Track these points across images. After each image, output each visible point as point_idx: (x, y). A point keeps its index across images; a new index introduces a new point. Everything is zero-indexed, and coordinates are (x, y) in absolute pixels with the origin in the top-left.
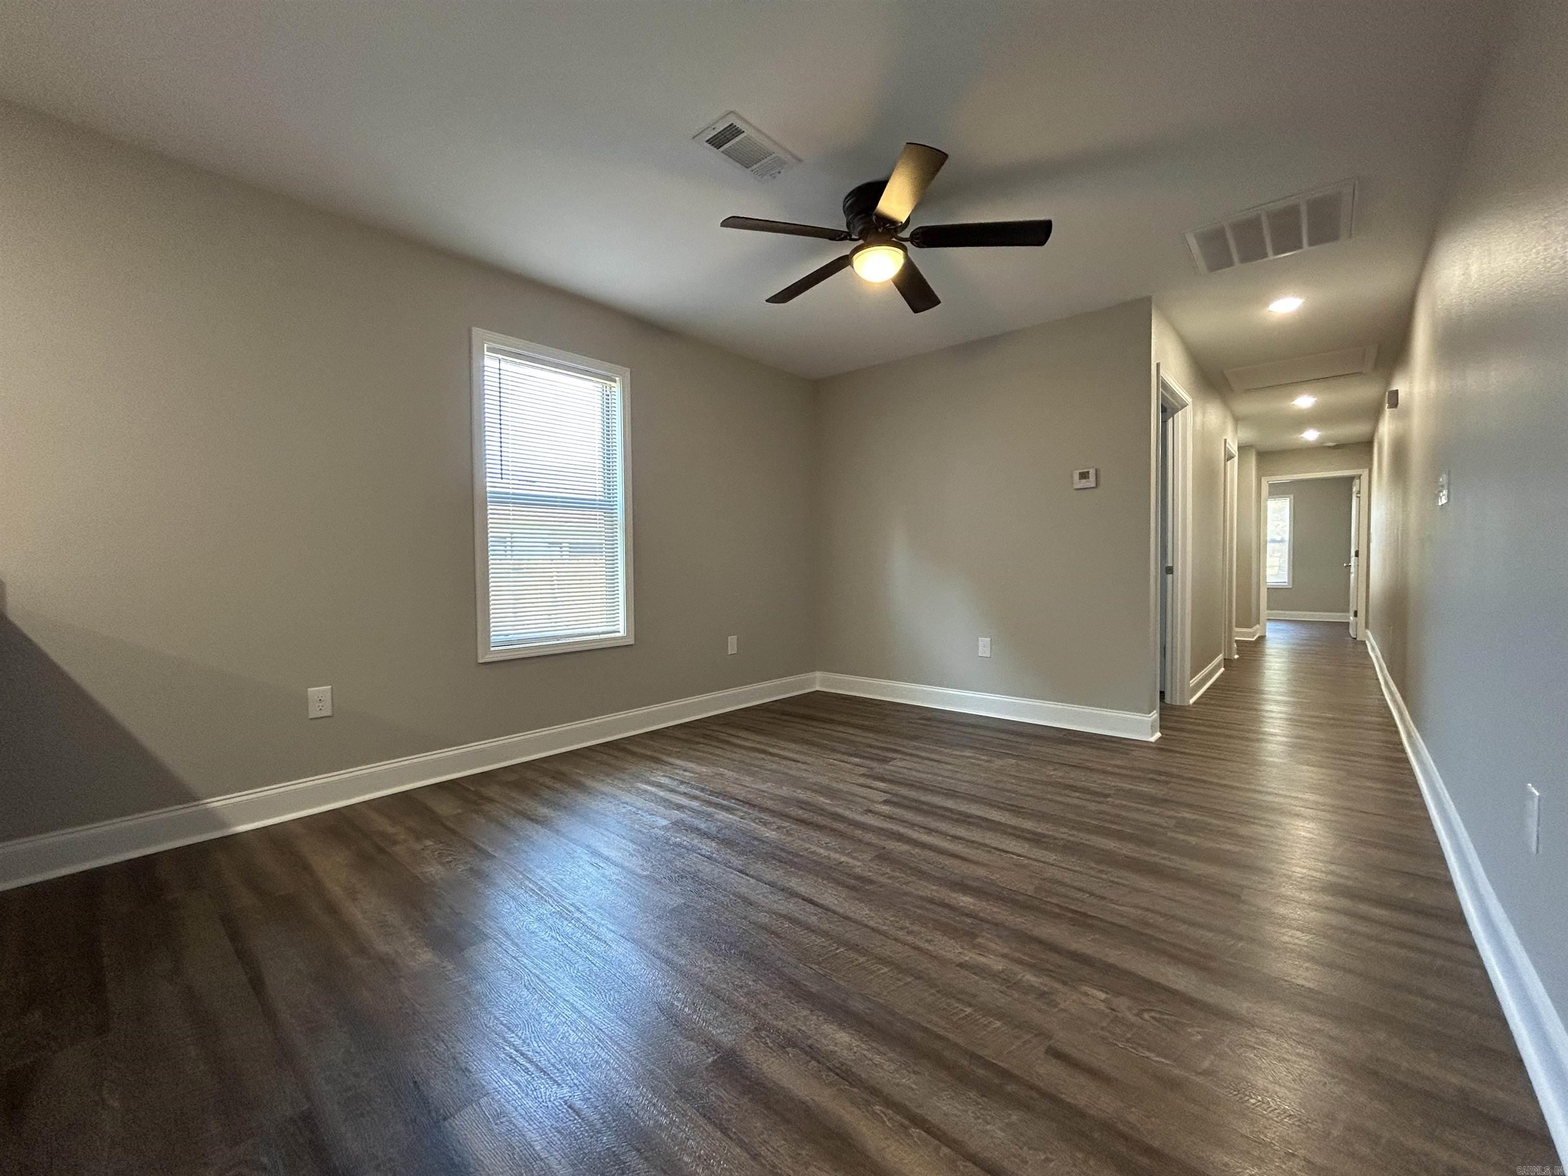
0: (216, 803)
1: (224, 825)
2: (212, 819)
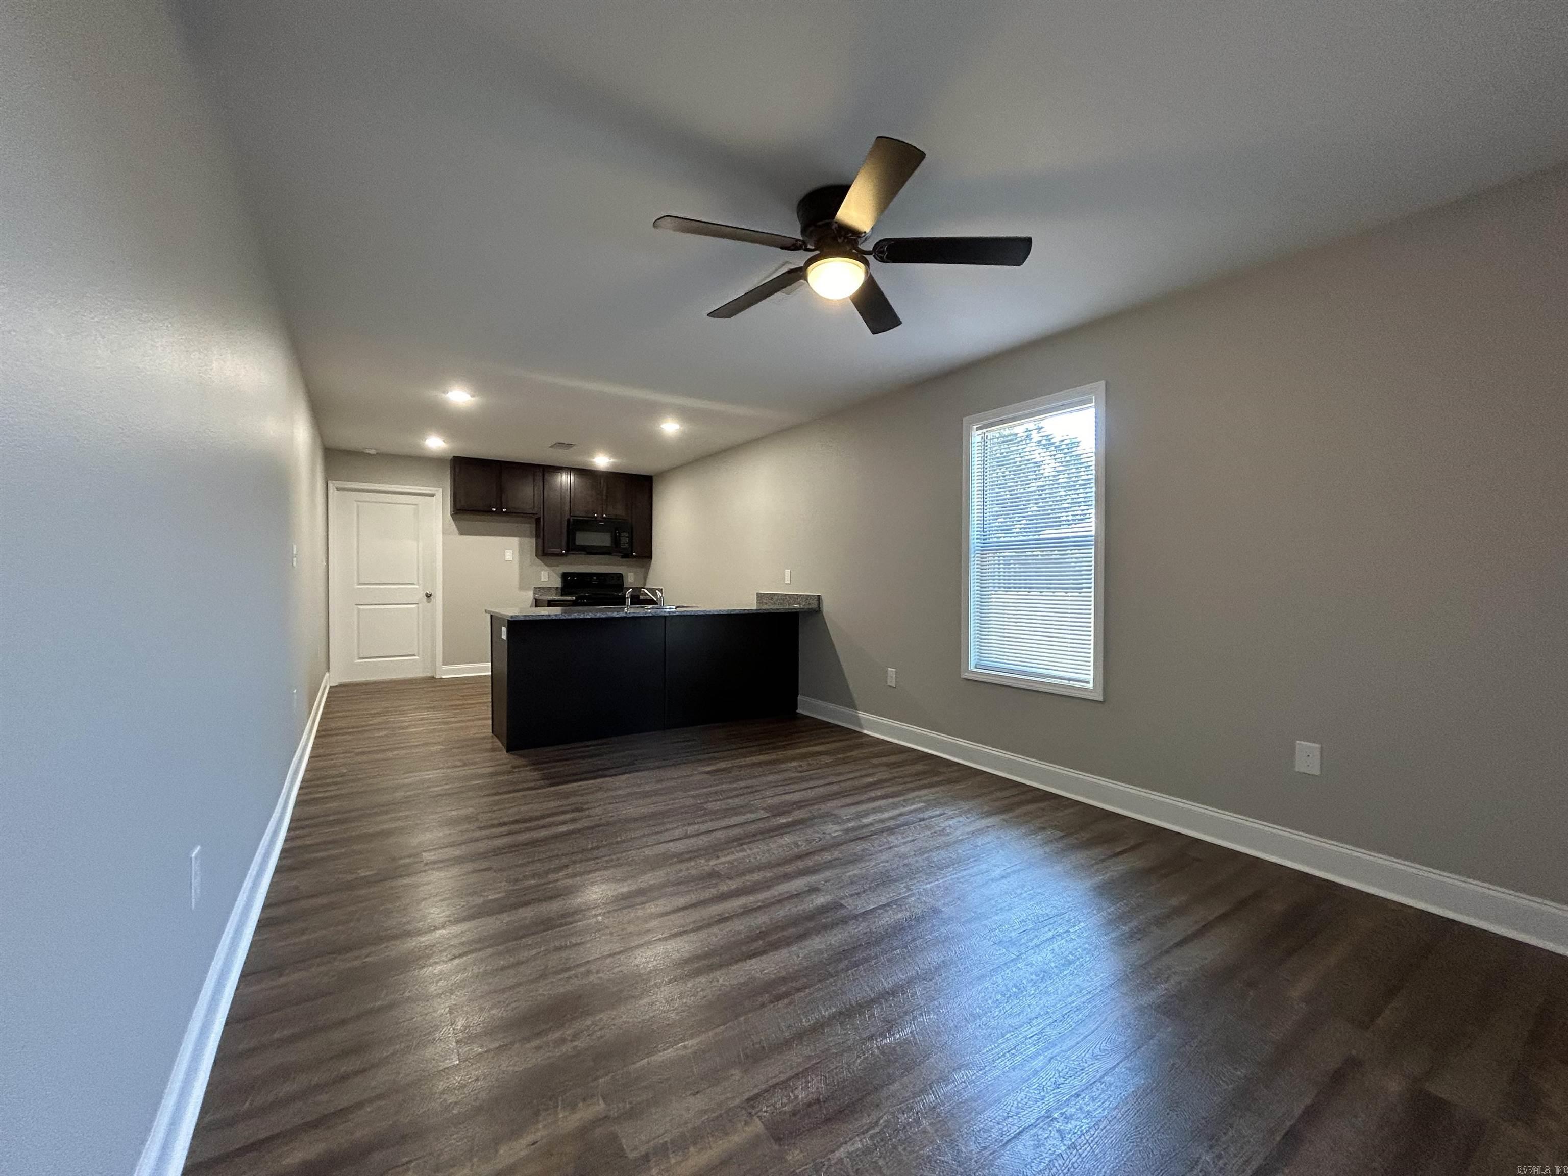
0: (861, 714)
1: (862, 727)
2: (858, 721)
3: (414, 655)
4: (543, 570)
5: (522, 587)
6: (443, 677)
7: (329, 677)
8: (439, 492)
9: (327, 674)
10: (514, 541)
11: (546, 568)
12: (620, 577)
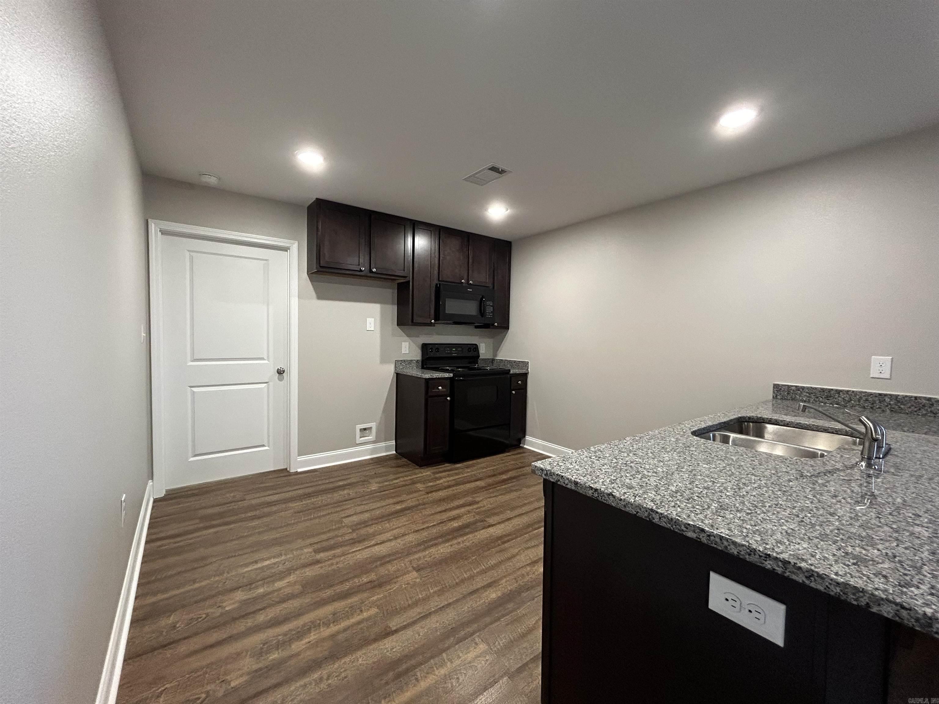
3: (263, 446)
4: (405, 341)
5: (383, 361)
6: (299, 470)
7: (153, 485)
8: (295, 247)
9: (150, 483)
10: (375, 308)
11: (407, 338)
12: (475, 348)
